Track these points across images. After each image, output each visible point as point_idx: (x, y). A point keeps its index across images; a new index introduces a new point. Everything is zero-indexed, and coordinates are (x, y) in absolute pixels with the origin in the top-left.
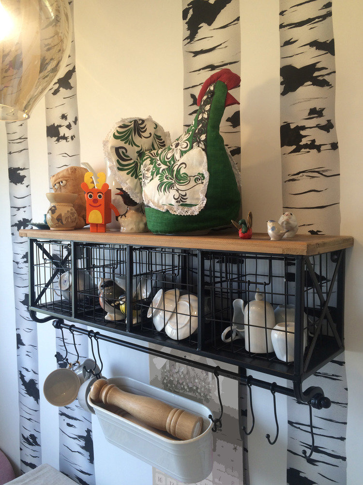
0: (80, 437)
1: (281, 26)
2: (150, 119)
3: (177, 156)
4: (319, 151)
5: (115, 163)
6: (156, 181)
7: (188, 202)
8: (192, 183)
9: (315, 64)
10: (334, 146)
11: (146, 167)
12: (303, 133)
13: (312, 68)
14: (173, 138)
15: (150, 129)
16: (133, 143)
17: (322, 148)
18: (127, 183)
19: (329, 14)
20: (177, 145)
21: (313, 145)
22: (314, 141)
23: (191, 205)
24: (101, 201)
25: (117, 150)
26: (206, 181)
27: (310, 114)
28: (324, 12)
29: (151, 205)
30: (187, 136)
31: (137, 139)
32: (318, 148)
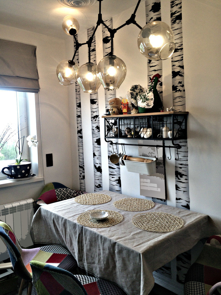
0: (116, 180)
1: (172, 61)
2: (139, 85)
3: (146, 94)
4: (181, 92)
5: (130, 97)
6: (141, 100)
7: (149, 105)
8: (150, 101)
9: (180, 71)
10: (184, 91)
11: (138, 97)
12: (177, 87)
13: (179, 72)
14: (145, 90)
15: (139, 88)
16: (135, 91)
17: (182, 91)
18: (133, 101)
19: (183, 59)
20: (146, 92)
21: (179, 90)
22: (180, 89)
23: (150, 106)
24: (126, 106)
25: (131, 93)
26: (153, 100)
27: (179, 83)
28: (181, 59)
29: (140, 106)
30: (149, 90)
31: (136, 90)
32: (181, 91)
